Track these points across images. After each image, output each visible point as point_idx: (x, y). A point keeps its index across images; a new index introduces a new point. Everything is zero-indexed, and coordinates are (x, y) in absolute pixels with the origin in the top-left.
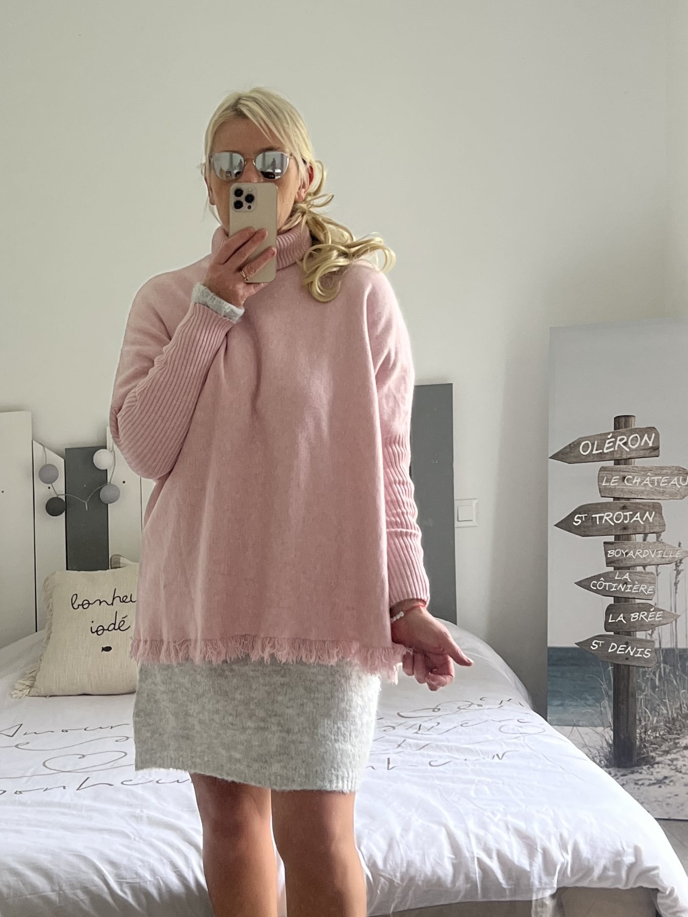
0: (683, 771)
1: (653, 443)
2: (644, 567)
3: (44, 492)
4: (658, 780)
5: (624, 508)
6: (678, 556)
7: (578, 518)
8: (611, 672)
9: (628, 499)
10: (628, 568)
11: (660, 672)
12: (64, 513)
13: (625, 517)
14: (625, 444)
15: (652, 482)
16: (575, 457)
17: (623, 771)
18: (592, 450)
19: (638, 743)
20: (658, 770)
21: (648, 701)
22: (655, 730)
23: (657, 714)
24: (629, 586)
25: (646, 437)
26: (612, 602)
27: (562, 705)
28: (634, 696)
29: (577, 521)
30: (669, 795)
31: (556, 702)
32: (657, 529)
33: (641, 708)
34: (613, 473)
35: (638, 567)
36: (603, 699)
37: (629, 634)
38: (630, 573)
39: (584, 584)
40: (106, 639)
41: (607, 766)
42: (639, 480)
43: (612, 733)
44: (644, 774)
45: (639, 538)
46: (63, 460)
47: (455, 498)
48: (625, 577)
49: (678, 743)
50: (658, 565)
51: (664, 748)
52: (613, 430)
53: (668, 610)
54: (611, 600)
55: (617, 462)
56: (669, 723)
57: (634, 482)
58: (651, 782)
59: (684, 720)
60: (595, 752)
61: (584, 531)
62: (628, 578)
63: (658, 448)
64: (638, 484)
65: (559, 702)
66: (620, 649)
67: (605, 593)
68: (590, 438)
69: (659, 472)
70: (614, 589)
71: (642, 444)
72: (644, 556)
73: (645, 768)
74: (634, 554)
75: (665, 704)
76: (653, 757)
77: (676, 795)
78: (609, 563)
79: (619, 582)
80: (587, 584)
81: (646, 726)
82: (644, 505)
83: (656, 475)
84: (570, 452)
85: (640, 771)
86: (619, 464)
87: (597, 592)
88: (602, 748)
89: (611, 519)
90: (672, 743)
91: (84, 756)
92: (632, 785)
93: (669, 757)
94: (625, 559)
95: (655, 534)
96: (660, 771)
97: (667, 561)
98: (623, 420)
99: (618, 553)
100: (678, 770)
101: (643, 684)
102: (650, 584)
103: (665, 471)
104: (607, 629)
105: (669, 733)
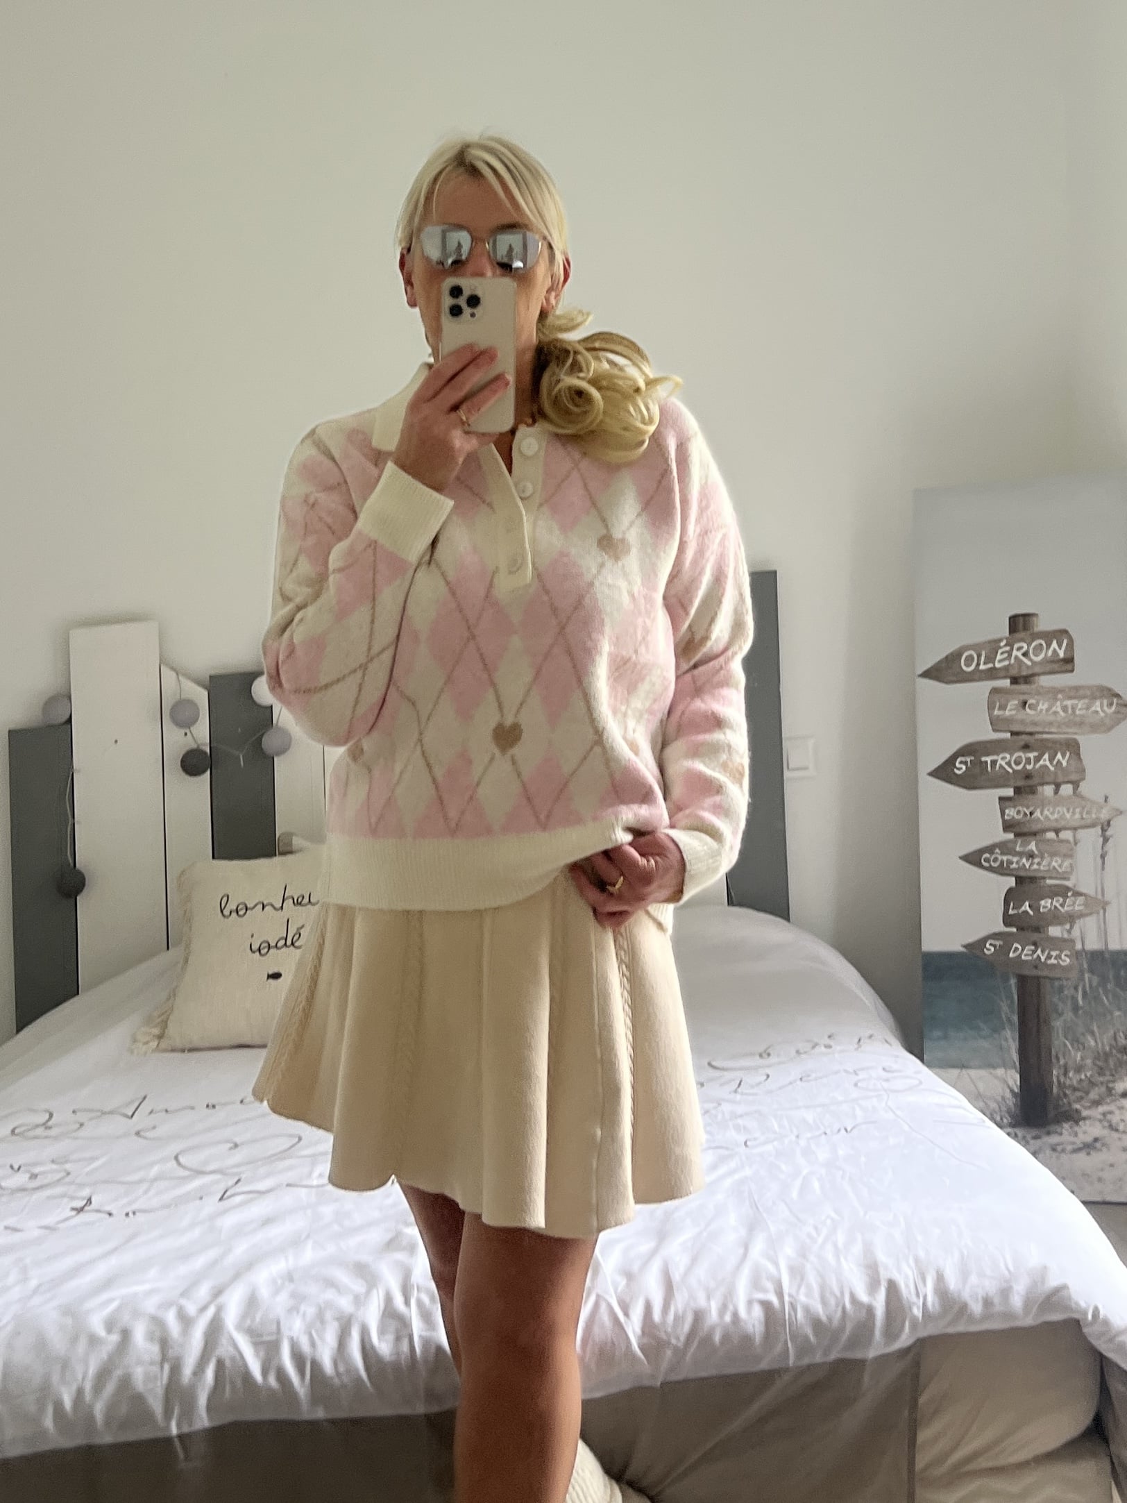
0: (1121, 1127)
1: (1064, 654)
2: (1057, 831)
3: (179, 741)
4: (1084, 1143)
5: (1026, 747)
6: (1104, 815)
7: (961, 762)
9: (1031, 734)
10: (1034, 834)
12: (208, 772)
13: (1028, 761)
14: (1025, 654)
15: (1065, 709)
16: (954, 675)
17: (1035, 1132)
18: (978, 664)
19: (1055, 1090)
20: (1084, 1129)
21: (1068, 1030)
22: (1079, 1069)
23: (1081, 1047)
24: (1036, 860)
25: (1054, 645)
28: (1047, 1022)
29: (960, 768)
30: (1101, 1167)
32: (1073, 777)
33: (1059, 1041)
34: (1009, 697)
35: (1047, 834)
37: (1037, 929)
38: (1037, 841)
39: (974, 859)
40: (273, 961)
41: (1012, 1125)
42: (1045, 706)
43: (1018, 1077)
44: (1066, 1135)
45: (1048, 790)
46: (206, 692)
47: (783, 736)
48: (1030, 847)
49: (1113, 1088)
50: (1075, 829)
51: (1093, 1095)
52: (1007, 634)
53: (1091, 892)
54: (1012, 882)
55: (1015, 681)
56: (1099, 1060)
57: (1039, 708)
58: (1075, 1147)
59: (1120, 1056)
60: (993, 1105)
61: (969, 782)
62: (1034, 848)
63: (1072, 660)
64: (1044, 712)
66: (1025, 952)
67: (1002, 870)
68: (977, 647)
70: (1014, 866)
71: (1050, 653)
72: (1056, 816)
73: (1066, 1126)
74: (1042, 814)
75: (1092, 1033)
76: (1077, 1111)
77: (1111, 1166)
78: (1007, 826)
80: (977, 860)
81: (1065, 1067)
82: (1055, 742)
83: (1071, 698)
84: (947, 667)
85: (1059, 1130)
86: (1016, 684)
87: (991, 869)
88: (1003, 1098)
90: (1103, 1089)
91: (237, 1145)
92: (1048, 1152)
93: (1101, 1109)
94: (1029, 821)
95: (1070, 785)
96: (1090, 1130)
97: (1089, 822)
98: (1021, 619)
99: (1018, 812)
100: (1113, 1128)
101: (1061, 1006)
102: (1066, 856)
103: (1081, 692)
104: (1006, 924)
105: (1100, 1074)
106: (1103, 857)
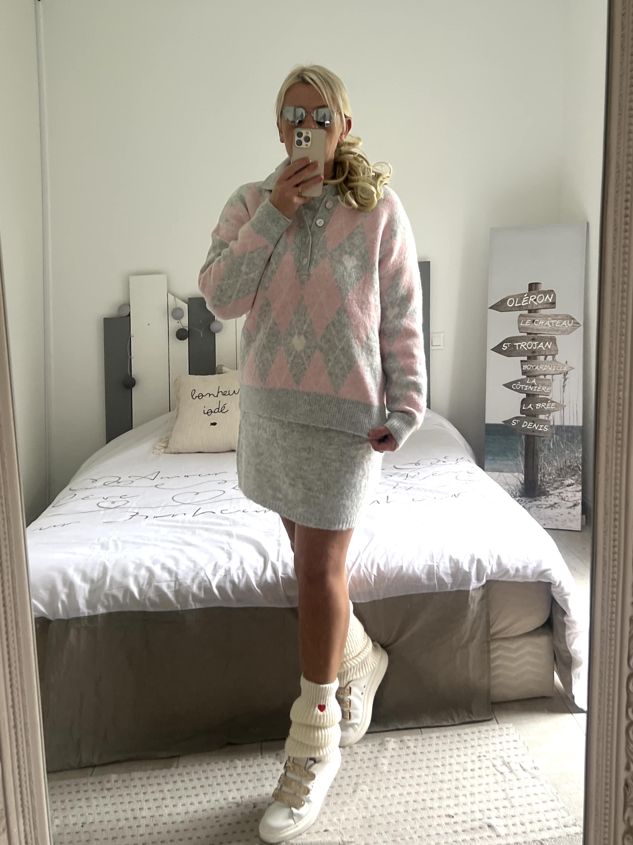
0: (566, 499)
1: (552, 300)
2: (545, 375)
3: (175, 325)
4: (550, 505)
5: (533, 340)
6: (565, 369)
7: (505, 345)
8: (524, 441)
9: (536, 334)
10: (535, 376)
11: (553, 440)
12: (187, 339)
13: (534, 345)
14: (535, 300)
15: (551, 324)
16: (505, 308)
17: (530, 500)
18: (515, 304)
19: (539, 483)
20: (551, 499)
21: (545, 458)
22: (549, 475)
23: (551, 465)
24: (535, 387)
25: (548, 296)
26: (525, 397)
27: (493, 459)
28: (537, 455)
29: (505, 347)
30: (557, 515)
31: (490, 458)
32: (553, 353)
33: (541, 461)
34: (527, 318)
35: (541, 376)
36: (518, 456)
37: (535, 416)
38: (536, 379)
39: (508, 386)
40: (213, 418)
41: (520, 496)
42: (543, 322)
43: (523, 476)
44: (543, 501)
45: (542, 358)
46: (187, 305)
47: (431, 332)
48: (533, 382)
49: (563, 483)
50: (553, 375)
51: (555, 486)
52: (528, 291)
53: (559, 402)
55: (530, 311)
56: (558, 471)
57: (540, 323)
58: (546, 506)
59: (567, 469)
60: (513, 488)
61: (509, 353)
62: (535, 382)
63: (555, 303)
64: (542, 325)
65: (492, 458)
66: (529, 425)
67: (520, 391)
68: (515, 297)
69: (555, 318)
70: (526, 389)
71: (545, 300)
72: (545, 369)
73: (543, 497)
74: (539, 368)
75: (556, 460)
76: (548, 491)
77: (562, 515)
78: (524, 373)
79: (529, 384)
80: (510, 385)
81: (544, 473)
82: (546, 337)
83: (553, 319)
84: (501, 305)
85: (540, 499)
86: (531, 313)
87: (516, 390)
89: (526, 346)
90: (559, 483)
91: (198, 493)
92: (535, 508)
93: (558, 491)
94: (533, 371)
95: (551, 357)
96: (552, 500)
97: (559, 372)
98: (534, 286)
99: (529, 367)
100: (562, 499)
101: (543, 447)
102: (548, 386)
103: (559, 317)
104: (521, 414)
105: (559, 476)
106: (564, 386)
